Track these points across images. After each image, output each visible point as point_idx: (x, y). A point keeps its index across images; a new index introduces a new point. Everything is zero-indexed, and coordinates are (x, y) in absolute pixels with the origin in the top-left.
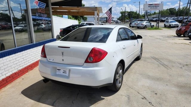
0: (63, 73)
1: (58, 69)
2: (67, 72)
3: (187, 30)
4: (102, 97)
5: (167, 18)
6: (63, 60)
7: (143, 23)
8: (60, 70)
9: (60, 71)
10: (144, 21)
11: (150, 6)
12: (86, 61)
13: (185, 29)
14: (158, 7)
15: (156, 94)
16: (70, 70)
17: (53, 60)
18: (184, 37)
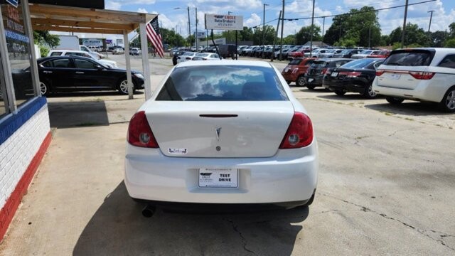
0: (220, 180)
1: (205, 172)
2: (234, 176)
3: (302, 72)
4: (292, 224)
5: (241, 47)
6: (218, 148)
7: (205, 58)
8: (209, 174)
9: (211, 176)
10: (195, 51)
11: (218, 19)
12: (284, 145)
13: (298, 71)
14: (233, 23)
15: (374, 197)
16: (239, 171)
17: (185, 152)
18: (298, 85)
